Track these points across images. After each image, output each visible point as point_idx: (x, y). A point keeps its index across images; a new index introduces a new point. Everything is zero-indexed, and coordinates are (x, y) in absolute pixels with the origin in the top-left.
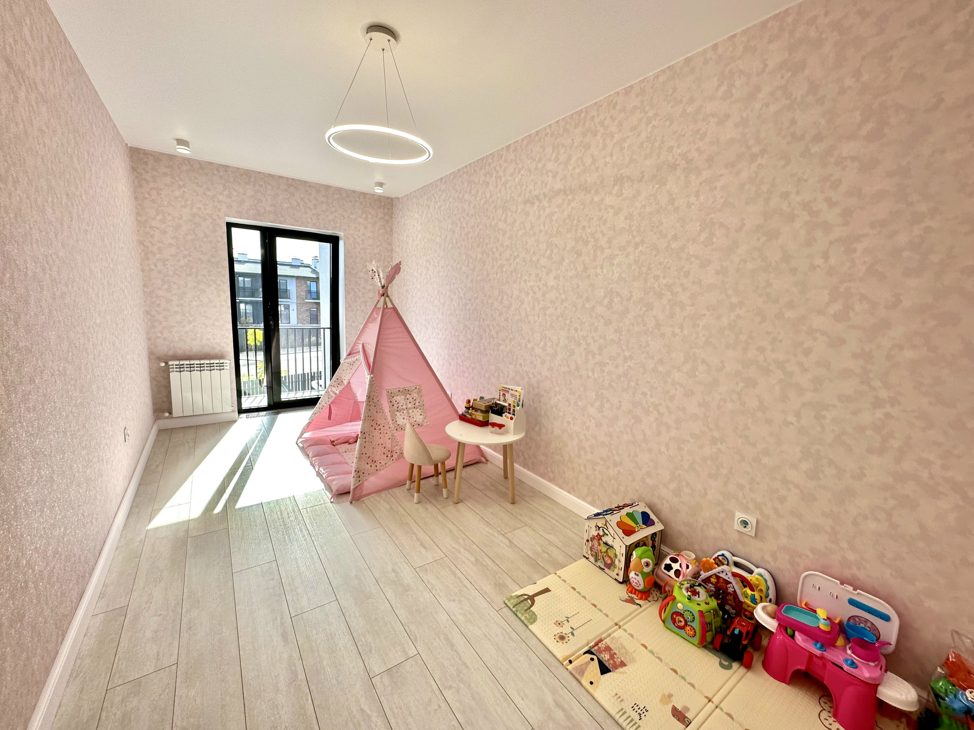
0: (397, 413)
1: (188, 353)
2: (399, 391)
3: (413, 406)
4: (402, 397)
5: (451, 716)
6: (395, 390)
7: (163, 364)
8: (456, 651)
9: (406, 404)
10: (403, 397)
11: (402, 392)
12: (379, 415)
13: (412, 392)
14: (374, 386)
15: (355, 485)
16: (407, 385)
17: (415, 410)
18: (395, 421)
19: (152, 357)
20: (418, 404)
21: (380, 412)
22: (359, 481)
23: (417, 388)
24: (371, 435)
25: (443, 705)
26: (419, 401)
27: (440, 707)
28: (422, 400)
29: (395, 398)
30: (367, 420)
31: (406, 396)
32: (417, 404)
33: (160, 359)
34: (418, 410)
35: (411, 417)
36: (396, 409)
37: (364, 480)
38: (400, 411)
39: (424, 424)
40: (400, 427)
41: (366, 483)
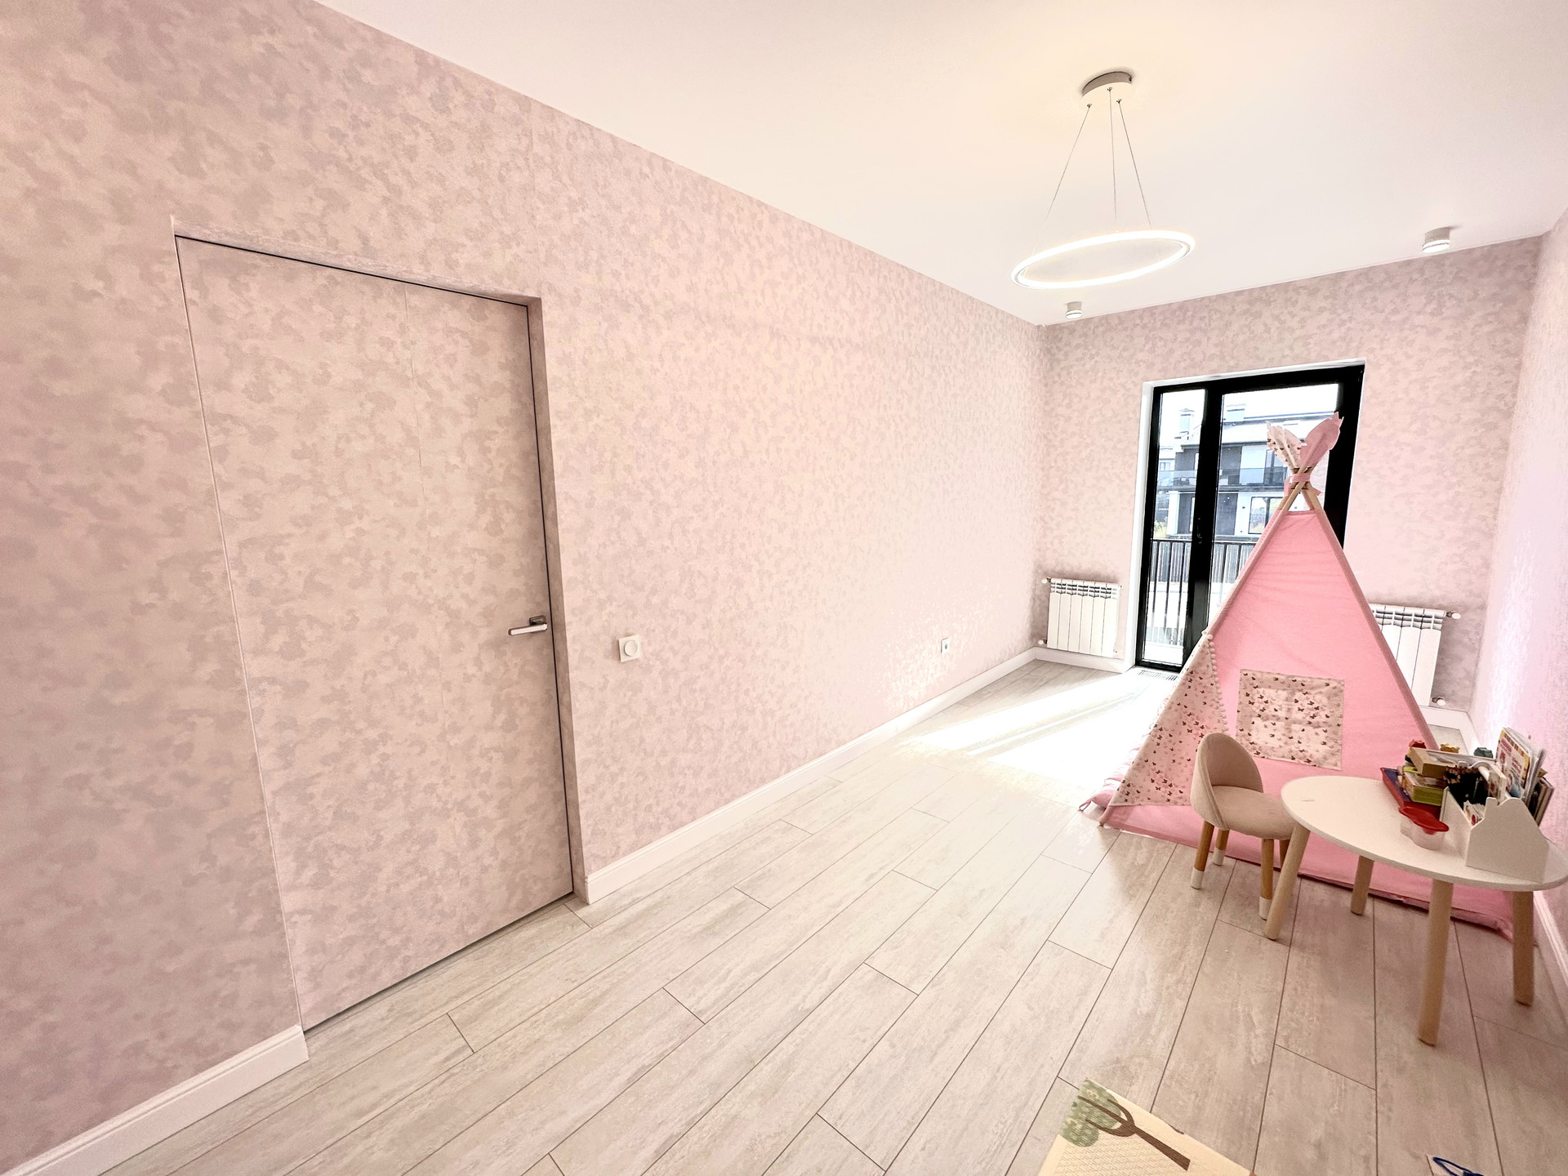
0: (1258, 721)
1: (1076, 571)
2: (1277, 679)
3: (1308, 719)
4: (1280, 692)
5: (859, 1058)
6: (1267, 675)
7: (1045, 581)
8: (947, 1037)
9: (1289, 710)
10: (1284, 694)
11: (1283, 683)
12: (1208, 710)
13: (1312, 688)
14: (1208, 657)
15: (1115, 802)
16: (1301, 674)
17: (1309, 728)
18: (1246, 732)
19: (1040, 571)
20: (1325, 719)
21: (1211, 706)
22: (1126, 800)
23: (1332, 685)
24: (1176, 738)
25: (867, 1046)
26: (1327, 713)
27: (864, 1041)
28: (1338, 713)
29: (1261, 690)
30: (1173, 709)
31: (1293, 693)
32: (1321, 718)
33: (1045, 574)
34: (1319, 731)
35: (1295, 740)
36: (1258, 711)
37: (1136, 803)
38: (1267, 719)
39: (1325, 766)
40: (1254, 749)
41: (1138, 810)
